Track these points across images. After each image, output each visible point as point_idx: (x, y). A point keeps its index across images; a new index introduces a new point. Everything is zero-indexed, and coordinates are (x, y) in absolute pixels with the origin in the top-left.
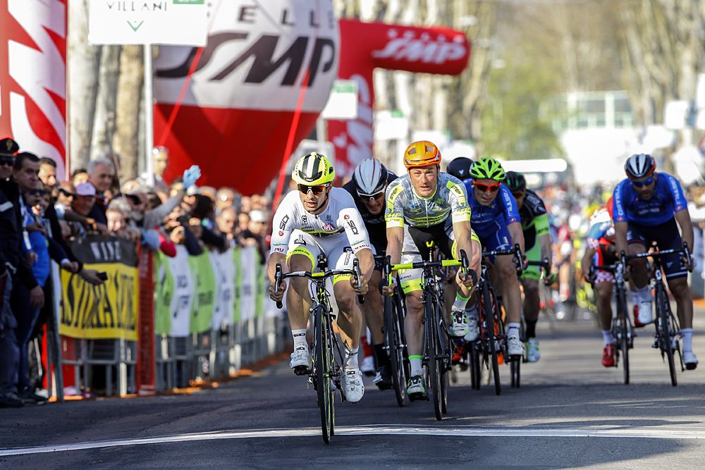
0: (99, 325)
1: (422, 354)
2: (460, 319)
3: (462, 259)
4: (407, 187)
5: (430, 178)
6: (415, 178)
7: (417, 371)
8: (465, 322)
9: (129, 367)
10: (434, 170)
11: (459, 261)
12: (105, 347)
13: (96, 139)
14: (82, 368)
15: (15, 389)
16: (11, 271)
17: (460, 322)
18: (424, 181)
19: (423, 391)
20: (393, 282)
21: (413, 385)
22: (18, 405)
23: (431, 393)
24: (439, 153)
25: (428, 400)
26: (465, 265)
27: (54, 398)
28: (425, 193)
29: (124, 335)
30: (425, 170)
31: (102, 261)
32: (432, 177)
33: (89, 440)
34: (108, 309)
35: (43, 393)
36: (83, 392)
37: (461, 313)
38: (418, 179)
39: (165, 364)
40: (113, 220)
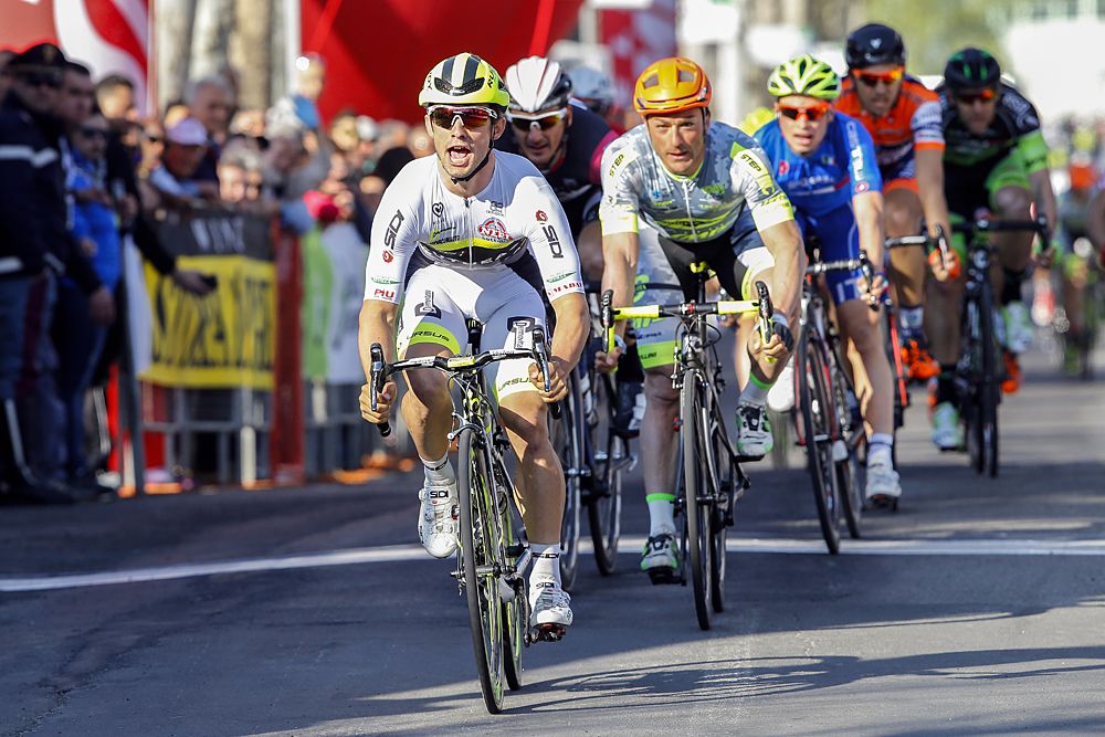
0: (206, 363)
1: (672, 493)
2: (755, 422)
3: (760, 301)
4: (644, 153)
5: (688, 135)
6: (658, 135)
7: (664, 525)
8: (764, 429)
9: (259, 435)
10: (697, 119)
11: (755, 304)
12: (216, 401)
13: (201, 42)
14: (177, 438)
15: (61, 474)
16: (54, 270)
17: (754, 428)
18: (675, 141)
19: (675, 565)
20: (616, 344)
21: (653, 552)
22: (67, 501)
23: (689, 571)
24: (707, 82)
25: (684, 584)
26: (765, 314)
27: (129, 487)
28: (679, 166)
29: (249, 380)
30: (678, 120)
31: (211, 252)
32: (692, 134)
33: (190, 560)
34: (220, 336)
35: (108, 479)
36: (178, 479)
37: (758, 410)
38: (664, 137)
39: (321, 432)
40: (231, 182)
